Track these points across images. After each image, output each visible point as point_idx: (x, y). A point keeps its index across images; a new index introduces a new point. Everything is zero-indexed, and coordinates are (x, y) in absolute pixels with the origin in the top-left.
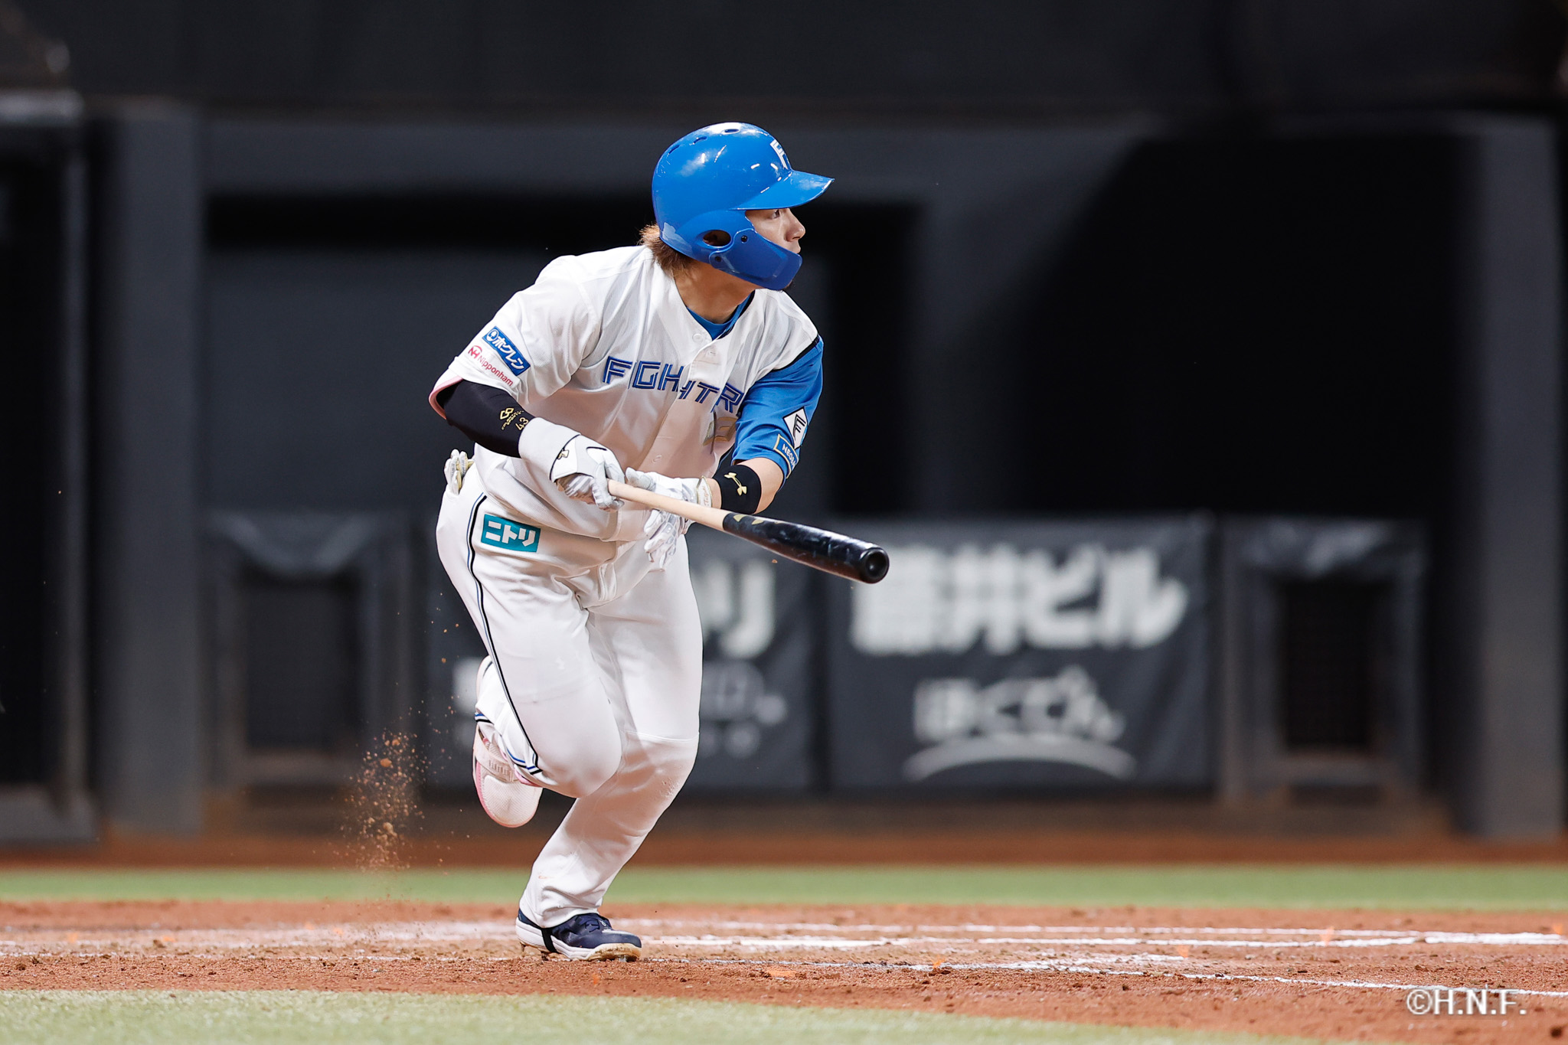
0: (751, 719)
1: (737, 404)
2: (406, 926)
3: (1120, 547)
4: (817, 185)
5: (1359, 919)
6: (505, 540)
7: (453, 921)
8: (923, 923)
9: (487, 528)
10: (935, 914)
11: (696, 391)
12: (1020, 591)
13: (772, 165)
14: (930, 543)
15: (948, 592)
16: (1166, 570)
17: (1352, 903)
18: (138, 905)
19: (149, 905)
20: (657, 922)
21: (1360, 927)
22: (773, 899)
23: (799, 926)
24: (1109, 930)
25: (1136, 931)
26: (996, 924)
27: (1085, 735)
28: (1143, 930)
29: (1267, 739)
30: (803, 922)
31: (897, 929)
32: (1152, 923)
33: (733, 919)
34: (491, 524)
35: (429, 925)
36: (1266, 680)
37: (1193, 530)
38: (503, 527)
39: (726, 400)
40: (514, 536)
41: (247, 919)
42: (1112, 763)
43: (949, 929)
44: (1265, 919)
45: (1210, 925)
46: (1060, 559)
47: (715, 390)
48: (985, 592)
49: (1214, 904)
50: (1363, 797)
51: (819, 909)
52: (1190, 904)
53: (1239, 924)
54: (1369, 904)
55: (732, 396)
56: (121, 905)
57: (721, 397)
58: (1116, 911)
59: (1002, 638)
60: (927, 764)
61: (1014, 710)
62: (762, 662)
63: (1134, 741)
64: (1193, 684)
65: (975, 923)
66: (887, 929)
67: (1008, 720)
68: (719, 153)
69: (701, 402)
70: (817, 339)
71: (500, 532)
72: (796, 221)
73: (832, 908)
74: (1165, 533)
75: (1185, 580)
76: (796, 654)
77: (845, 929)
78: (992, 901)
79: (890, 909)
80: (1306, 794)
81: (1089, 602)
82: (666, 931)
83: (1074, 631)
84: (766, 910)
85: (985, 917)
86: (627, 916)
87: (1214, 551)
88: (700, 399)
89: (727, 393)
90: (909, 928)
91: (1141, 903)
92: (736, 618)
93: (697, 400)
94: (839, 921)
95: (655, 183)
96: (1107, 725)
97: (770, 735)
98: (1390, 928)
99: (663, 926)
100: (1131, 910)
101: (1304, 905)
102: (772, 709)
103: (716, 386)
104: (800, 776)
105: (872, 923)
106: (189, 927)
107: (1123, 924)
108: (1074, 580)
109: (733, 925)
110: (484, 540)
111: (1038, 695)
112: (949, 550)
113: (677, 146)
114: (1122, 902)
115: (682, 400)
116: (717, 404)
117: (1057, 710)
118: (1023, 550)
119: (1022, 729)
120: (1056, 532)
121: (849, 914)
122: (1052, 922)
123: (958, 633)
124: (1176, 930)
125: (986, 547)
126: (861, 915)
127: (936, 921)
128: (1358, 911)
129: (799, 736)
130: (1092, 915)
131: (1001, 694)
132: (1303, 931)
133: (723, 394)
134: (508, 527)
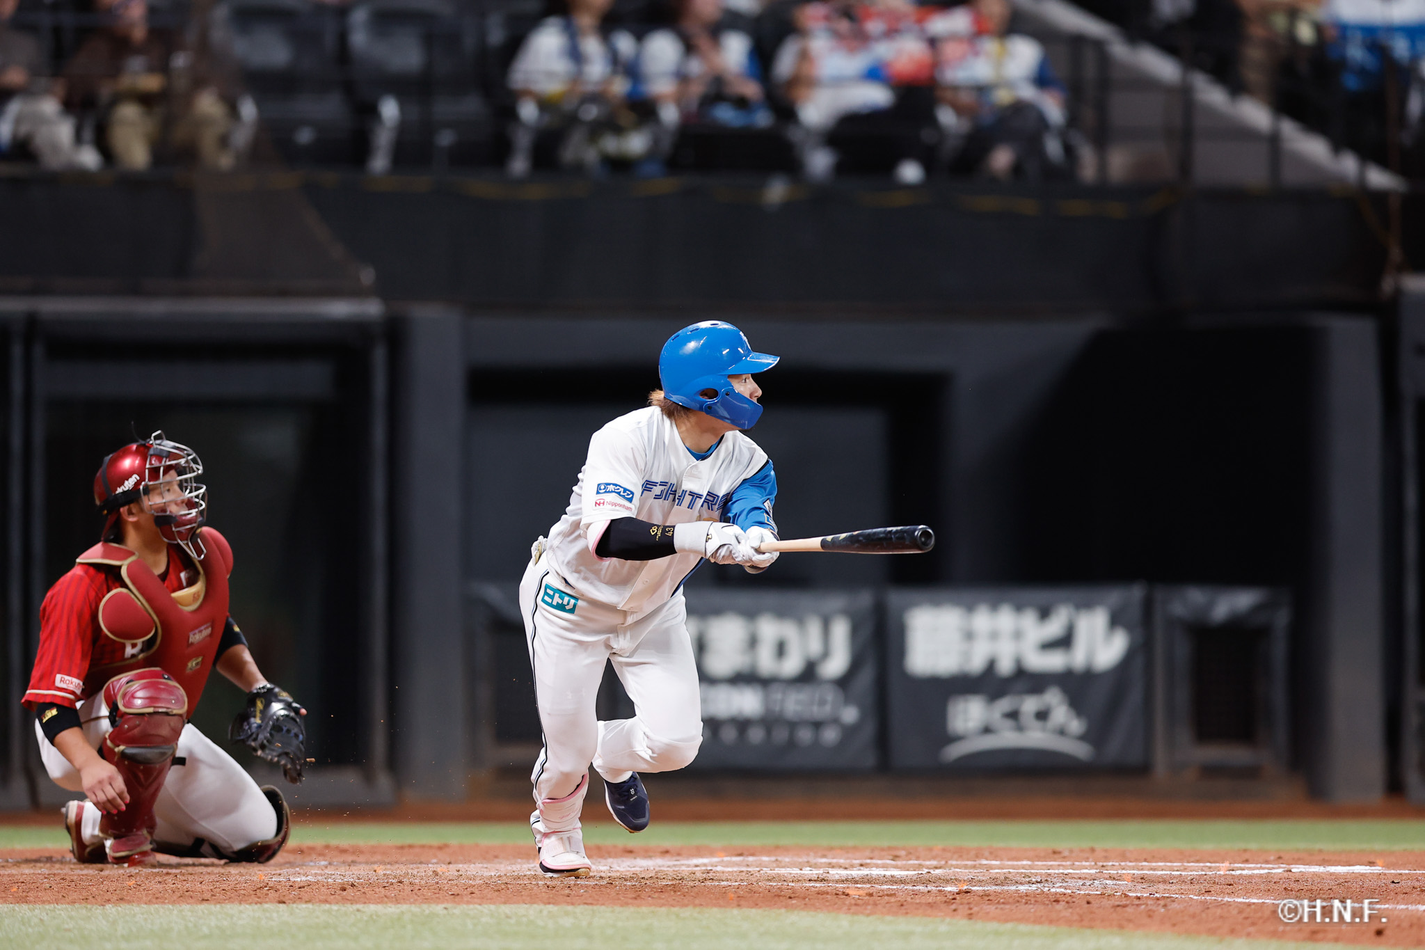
0: (835, 721)
1: (715, 504)
2: (603, 861)
3: (1086, 605)
4: (770, 361)
5: (1246, 856)
6: (555, 603)
7: (635, 858)
8: (951, 859)
9: (546, 593)
10: (960, 853)
11: (688, 499)
12: (1018, 635)
13: (739, 349)
14: (957, 603)
15: (969, 636)
16: (1115, 621)
17: (1242, 845)
18: (423, 847)
19: (431, 847)
20: (773, 859)
21: (1247, 861)
22: (850, 843)
23: (868, 861)
24: (1077, 863)
25: (1096, 864)
26: (1001, 860)
27: (1062, 732)
28: (1101, 864)
29: (1184, 735)
30: (871, 858)
31: (934, 863)
32: (1106, 859)
33: (824, 856)
34: (548, 591)
35: (619, 860)
36: (1183, 695)
37: (1136, 593)
38: (554, 594)
39: (708, 503)
40: (560, 602)
41: (496, 857)
42: (1080, 750)
43: (970, 863)
44: (1183, 856)
45: (1145, 860)
46: (1045, 614)
47: (700, 496)
48: (994, 636)
49: (1149, 846)
50: (1250, 773)
51: (882, 849)
52: (1132, 846)
53: (1164, 859)
54: (1253, 846)
55: (712, 499)
56: (410, 847)
57: (704, 501)
58: (1082, 851)
59: (1005, 666)
60: (954, 752)
61: (1013, 715)
62: (843, 682)
63: (1095, 736)
64: (1135, 696)
65: (987, 859)
66: (928, 863)
67: (1009, 723)
68: (702, 342)
69: (691, 509)
70: (768, 462)
71: (552, 597)
72: (756, 386)
73: (890, 848)
74: (1116, 596)
75: (1129, 628)
76: (866, 677)
77: (899, 863)
78: (998, 844)
79: (930, 849)
80: (1211, 771)
81: (1065, 642)
82: (779, 864)
83: (1054, 662)
84: (845, 850)
85: (994, 854)
86: (752, 855)
87: (1148, 607)
88: (691, 506)
89: (708, 497)
90: (943, 862)
91: (1099, 846)
92: (826, 654)
93: (688, 508)
94: (895, 858)
95: (661, 361)
96: (1076, 726)
97: (849, 732)
98: (1267, 862)
99: (777, 860)
100: (1093, 850)
101: (1209, 846)
102: (850, 715)
103: (700, 493)
104: (869, 760)
105: (918, 858)
106: (456, 862)
107: (1087, 860)
108: (1054, 627)
109: (824, 860)
110: (543, 600)
111: (1030, 705)
112: (970, 608)
113: (678, 336)
114: (1086, 845)
115: (678, 507)
116: (702, 506)
117: (1042, 715)
118: (1019, 608)
119: (1020, 728)
120: (1043, 596)
121: (903, 853)
122: (1039, 858)
123: (976, 664)
124: (1123, 864)
125: (994, 606)
126: (909, 855)
127: (961, 857)
128: (1245, 851)
129: (869, 731)
130: (1066, 853)
131: (1005, 704)
132: (1208, 864)
133: (705, 499)
134: (557, 595)
